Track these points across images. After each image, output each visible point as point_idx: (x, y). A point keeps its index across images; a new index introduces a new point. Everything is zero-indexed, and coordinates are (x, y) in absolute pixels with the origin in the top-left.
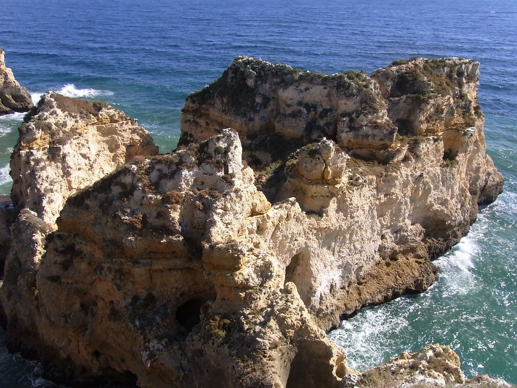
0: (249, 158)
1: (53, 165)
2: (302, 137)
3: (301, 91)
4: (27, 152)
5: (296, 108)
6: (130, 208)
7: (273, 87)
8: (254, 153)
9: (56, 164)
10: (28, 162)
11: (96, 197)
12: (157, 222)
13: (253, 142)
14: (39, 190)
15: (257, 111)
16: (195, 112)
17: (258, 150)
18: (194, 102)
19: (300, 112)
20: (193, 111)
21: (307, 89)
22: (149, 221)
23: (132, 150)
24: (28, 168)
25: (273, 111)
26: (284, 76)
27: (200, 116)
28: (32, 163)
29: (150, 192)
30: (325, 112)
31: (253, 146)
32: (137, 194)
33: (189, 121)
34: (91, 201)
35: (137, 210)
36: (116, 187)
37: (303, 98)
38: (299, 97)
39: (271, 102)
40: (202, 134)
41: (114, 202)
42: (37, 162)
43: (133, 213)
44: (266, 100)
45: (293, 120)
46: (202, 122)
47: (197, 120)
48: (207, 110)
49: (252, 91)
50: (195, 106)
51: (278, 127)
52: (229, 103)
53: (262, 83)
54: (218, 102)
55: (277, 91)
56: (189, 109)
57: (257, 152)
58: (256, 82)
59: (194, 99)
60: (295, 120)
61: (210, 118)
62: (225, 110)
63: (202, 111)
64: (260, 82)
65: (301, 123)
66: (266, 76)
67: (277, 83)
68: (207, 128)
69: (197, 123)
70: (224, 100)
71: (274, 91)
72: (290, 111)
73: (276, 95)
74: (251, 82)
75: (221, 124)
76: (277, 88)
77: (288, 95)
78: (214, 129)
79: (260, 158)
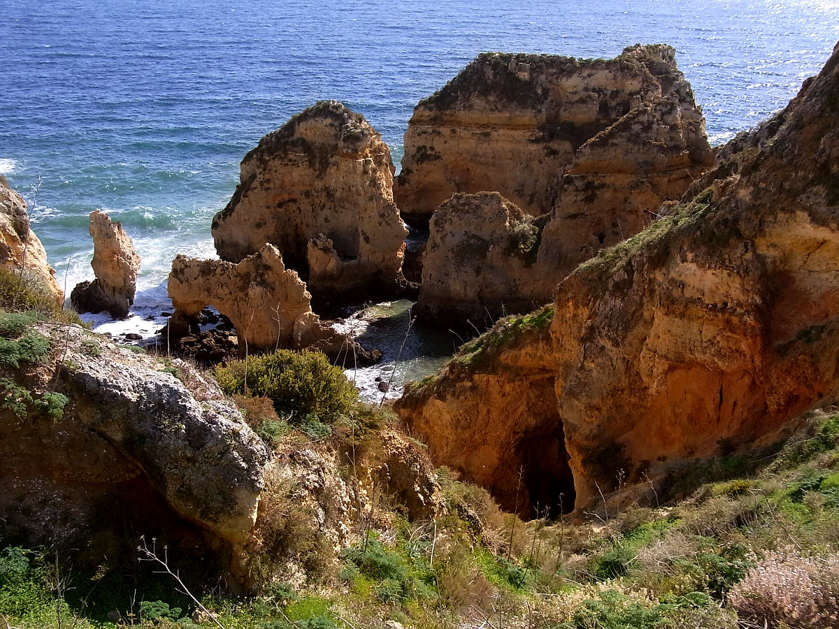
2: (598, 120)
3: (585, 78)
5: (583, 94)
7: (550, 78)
15: (543, 103)
16: (434, 121)
18: (431, 109)
19: (589, 96)
20: (431, 119)
21: (589, 76)
25: (552, 101)
27: (444, 124)
30: (615, 94)
33: (424, 132)
37: (588, 84)
38: (583, 84)
39: (550, 94)
40: (446, 145)
44: (546, 92)
45: (583, 106)
46: (445, 131)
47: (438, 129)
48: (452, 115)
49: (530, 84)
50: (433, 114)
51: (564, 115)
52: (501, 100)
53: (538, 75)
54: (479, 102)
55: (555, 81)
56: (422, 118)
57: (551, 143)
58: (531, 75)
59: (429, 105)
60: (585, 105)
61: (459, 123)
62: (497, 108)
63: (445, 118)
64: (536, 74)
65: (594, 107)
66: (540, 67)
67: (555, 73)
68: (454, 136)
69: (439, 133)
70: (491, 98)
71: (550, 82)
72: (576, 98)
73: (552, 86)
74: (524, 76)
75: (486, 126)
76: (557, 78)
77: (571, 83)
78: (473, 133)
79: (555, 148)
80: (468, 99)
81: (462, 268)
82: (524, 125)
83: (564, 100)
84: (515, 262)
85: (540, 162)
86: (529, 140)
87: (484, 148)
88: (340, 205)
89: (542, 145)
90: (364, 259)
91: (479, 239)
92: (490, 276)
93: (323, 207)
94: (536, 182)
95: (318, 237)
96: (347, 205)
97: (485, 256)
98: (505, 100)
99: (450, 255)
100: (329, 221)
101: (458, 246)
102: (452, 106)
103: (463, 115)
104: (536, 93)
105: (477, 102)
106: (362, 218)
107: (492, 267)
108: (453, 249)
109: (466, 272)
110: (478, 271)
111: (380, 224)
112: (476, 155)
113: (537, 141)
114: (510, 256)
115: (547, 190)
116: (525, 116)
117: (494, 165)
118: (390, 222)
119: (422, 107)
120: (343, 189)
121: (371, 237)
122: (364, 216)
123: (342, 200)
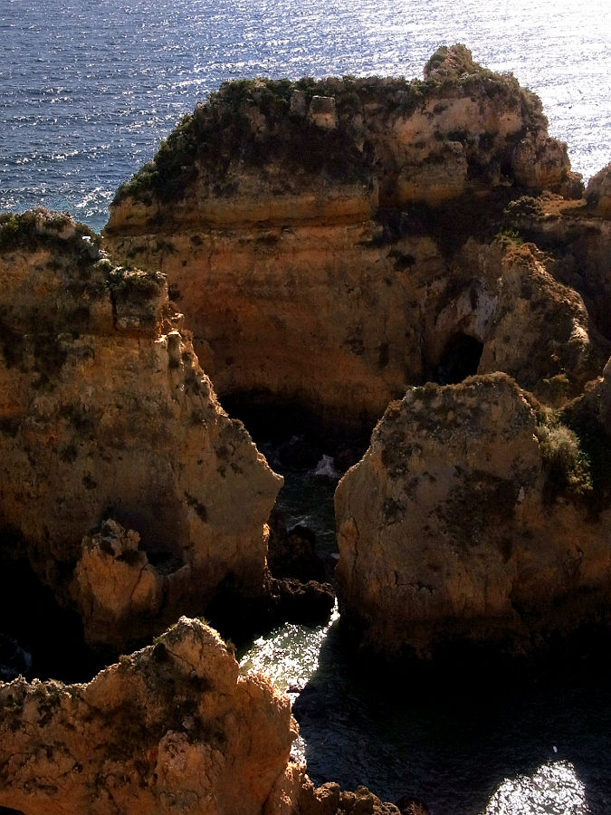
2: (469, 191)
5: (436, 146)
7: (370, 121)
15: (371, 169)
16: (155, 223)
18: (148, 202)
19: (447, 149)
20: (151, 222)
21: (438, 110)
26: (390, 95)
27: (176, 228)
33: (141, 250)
37: (438, 126)
38: (431, 127)
39: (375, 149)
40: (187, 268)
44: (369, 147)
45: (438, 168)
46: (181, 241)
47: (166, 240)
48: (190, 210)
49: (341, 135)
50: (153, 210)
51: (408, 189)
52: (293, 171)
53: (351, 117)
54: (247, 178)
55: (379, 126)
56: (130, 222)
57: (400, 243)
58: (339, 117)
59: (141, 194)
60: (443, 166)
61: (207, 225)
62: (288, 188)
63: (179, 216)
64: (347, 116)
65: (460, 167)
66: (351, 101)
67: (379, 110)
68: (201, 250)
69: (171, 248)
70: (271, 170)
71: (371, 128)
72: (424, 153)
73: (374, 136)
74: (328, 120)
75: (268, 223)
76: (384, 120)
77: (411, 127)
78: (241, 241)
79: (406, 253)
80: (222, 175)
81: (471, 550)
82: (348, 216)
83: (400, 160)
84: (569, 515)
85: (389, 283)
86: (361, 243)
87: (270, 266)
88: (112, 445)
89: (386, 251)
90: (199, 556)
91: (493, 479)
92: (527, 555)
93: (70, 454)
94: (386, 319)
95: (107, 532)
96: (130, 442)
97: (510, 515)
98: (301, 171)
99: (434, 522)
100: (95, 485)
101: (448, 502)
102: (188, 191)
103: (215, 206)
104: (356, 151)
105: (243, 178)
106: (181, 466)
107: (528, 535)
108: (439, 510)
109: (482, 556)
110: (506, 549)
111: (222, 471)
112: (251, 282)
113: (378, 243)
114: (557, 503)
115: (408, 335)
116: (349, 198)
117: (292, 298)
118: (240, 464)
119: (129, 200)
120: (119, 407)
121: (208, 505)
122: (184, 461)
123: (118, 431)
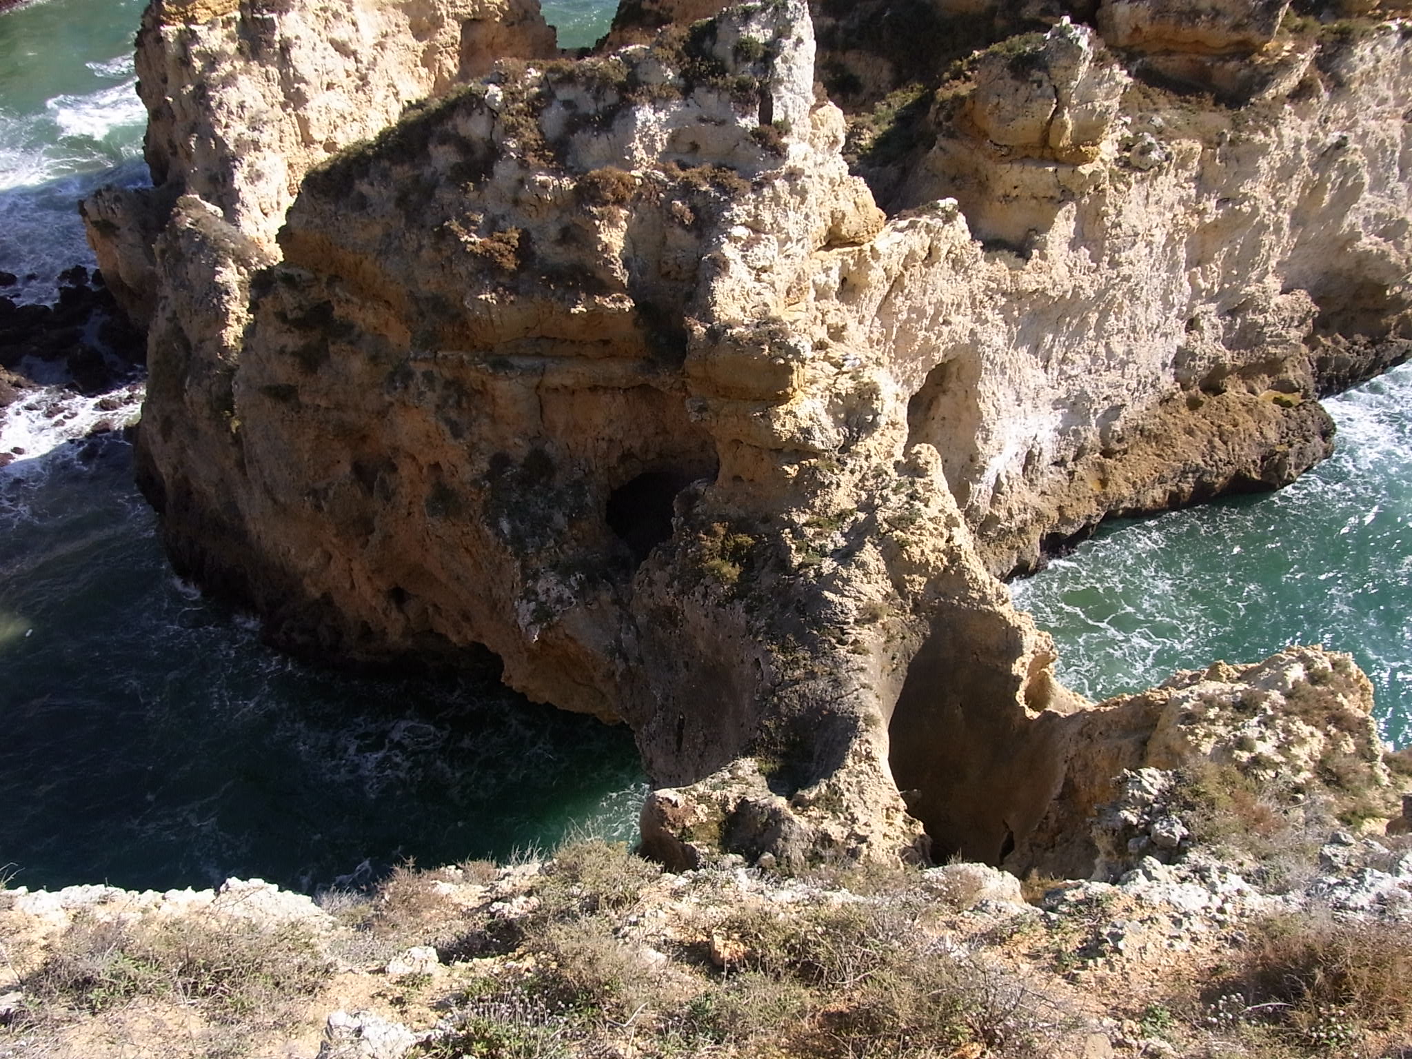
0: (824, 72)
1: (256, 73)
4: (180, 31)
6: (484, 211)
8: (839, 57)
9: (263, 70)
10: (185, 61)
11: (385, 176)
12: (560, 256)
13: (841, 23)
14: (221, 143)
17: (853, 47)
22: (539, 252)
23: (480, 33)
24: (186, 80)
28: (198, 64)
29: (542, 169)
31: (840, 34)
32: (504, 172)
34: (372, 185)
35: (503, 217)
36: (442, 149)
41: (437, 193)
42: (212, 60)
43: (491, 227)
